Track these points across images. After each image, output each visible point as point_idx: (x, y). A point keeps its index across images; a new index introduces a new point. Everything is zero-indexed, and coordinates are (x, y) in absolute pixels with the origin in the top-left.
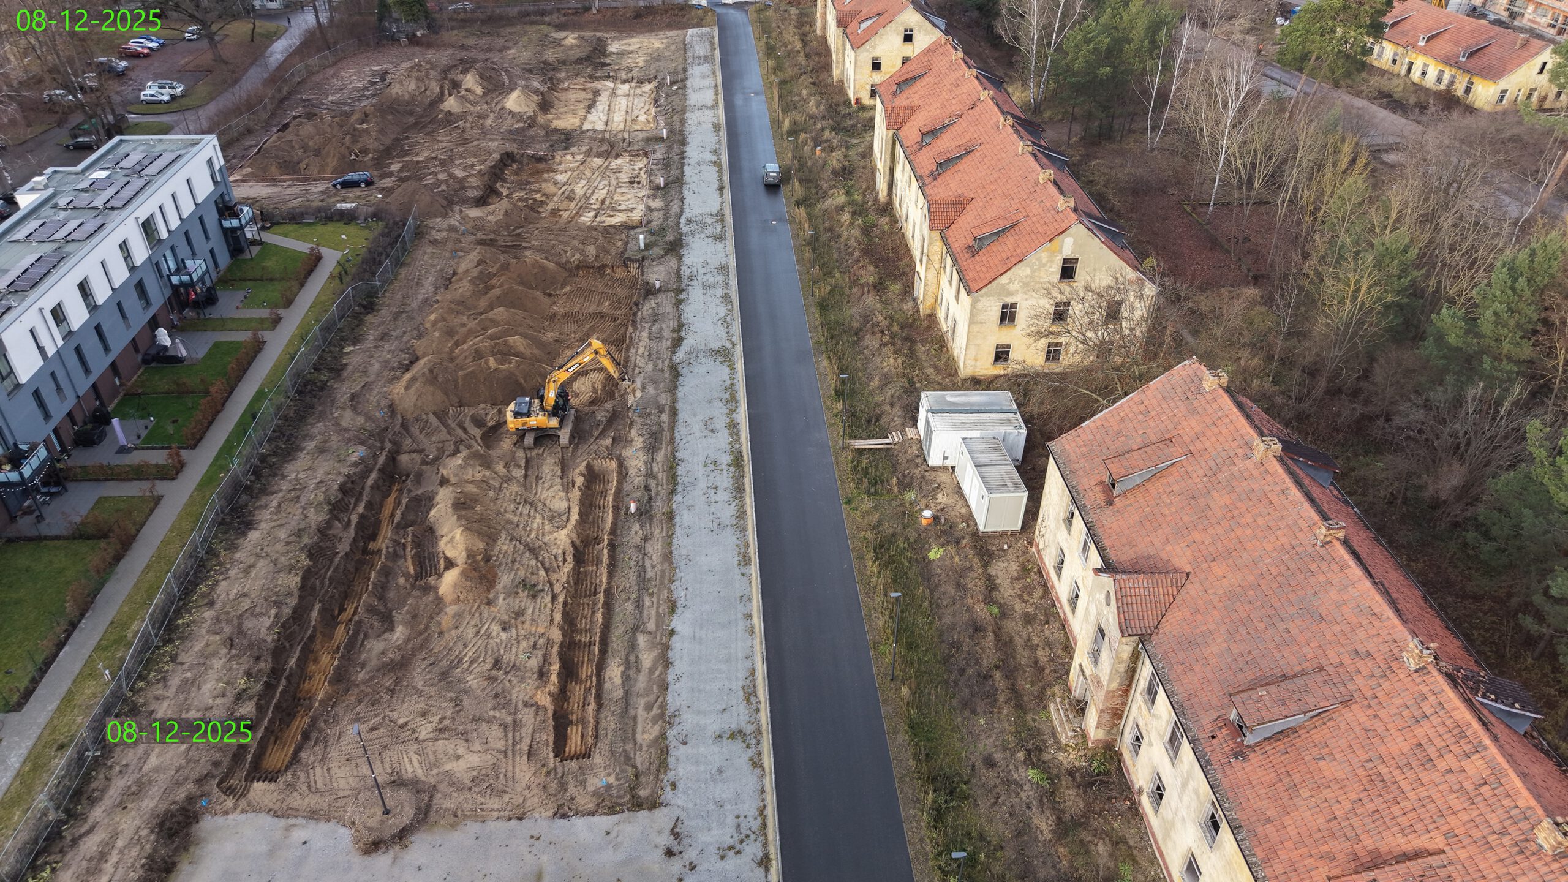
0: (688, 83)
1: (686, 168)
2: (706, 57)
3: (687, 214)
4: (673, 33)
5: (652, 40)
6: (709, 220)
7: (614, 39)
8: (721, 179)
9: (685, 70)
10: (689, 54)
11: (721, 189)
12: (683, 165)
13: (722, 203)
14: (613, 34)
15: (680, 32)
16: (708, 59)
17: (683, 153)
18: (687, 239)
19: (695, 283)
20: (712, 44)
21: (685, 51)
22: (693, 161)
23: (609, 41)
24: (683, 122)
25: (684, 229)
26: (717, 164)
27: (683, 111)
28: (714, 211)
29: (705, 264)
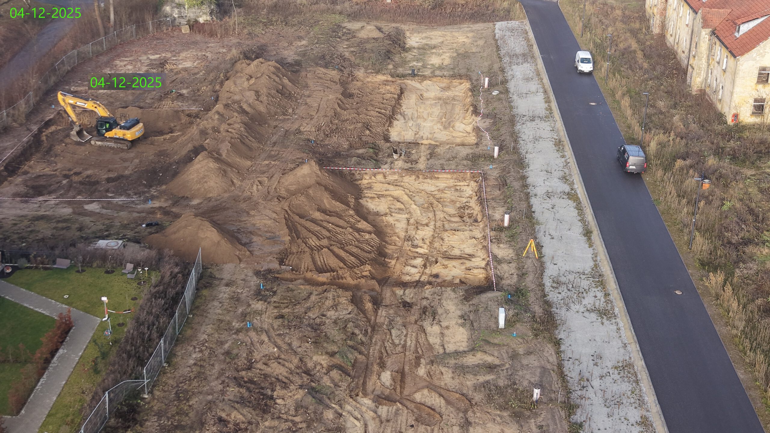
0: (511, 86)
1: (533, 201)
2: (524, 55)
3: (551, 271)
4: (480, 26)
5: (456, 34)
6: (585, 284)
7: (413, 31)
8: (583, 220)
9: (502, 70)
10: (502, 52)
11: (588, 233)
12: (528, 196)
13: (595, 255)
14: (412, 27)
15: (486, 25)
16: (527, 57)
17: (524, 178)
18: (561, 313)
19: (590, 393)
20: (527, 40)
21: (498, 48)
22: (540, 190)
23: (408, 34)
24: (515, 137)
25: (553, 296)
26: (572, 196)
27: (512, 121)
28: (588, 270)
29: (597, 358)
